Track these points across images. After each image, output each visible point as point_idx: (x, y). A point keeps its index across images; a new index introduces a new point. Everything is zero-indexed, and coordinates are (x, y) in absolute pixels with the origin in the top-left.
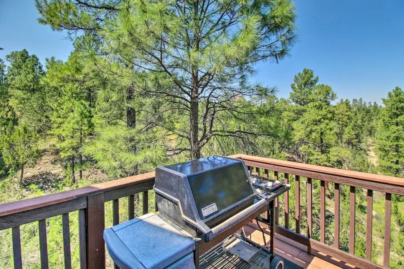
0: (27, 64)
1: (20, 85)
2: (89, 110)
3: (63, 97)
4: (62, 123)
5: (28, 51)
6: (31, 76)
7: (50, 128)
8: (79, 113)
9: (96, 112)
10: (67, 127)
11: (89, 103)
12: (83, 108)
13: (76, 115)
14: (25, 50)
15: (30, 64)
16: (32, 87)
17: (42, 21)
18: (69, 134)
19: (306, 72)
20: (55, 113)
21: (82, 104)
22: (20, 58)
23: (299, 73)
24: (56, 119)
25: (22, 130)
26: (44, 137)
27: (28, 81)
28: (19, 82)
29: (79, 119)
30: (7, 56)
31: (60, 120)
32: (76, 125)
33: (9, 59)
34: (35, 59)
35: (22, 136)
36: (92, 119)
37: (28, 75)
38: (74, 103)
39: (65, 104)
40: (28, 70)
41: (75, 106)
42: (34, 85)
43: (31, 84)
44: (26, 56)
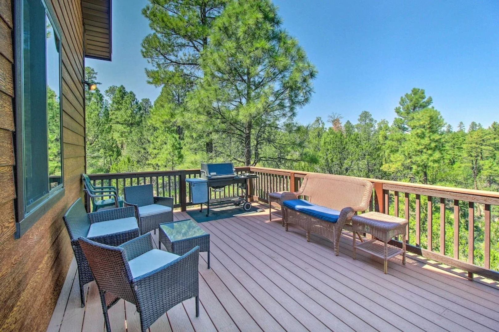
0: (126, 100)
1: (121, 120)
2: (179, 142)
3: (158, 131)
4: (158, 154)
5: (124, 86)
6: (129, 112)
7: (147, 159)
8: (171, 145)
9: (185, 144)
10: (162, 157)
11: (179, 136)
12: (174, 141)
13: (169, 147)
14: (122, 86)
15: (128, 101)
16: (130, 122)
17: (149, 82)
18: (163, 163)
19: (415, 92)
20: (152, 146)
21: (173, 137)
22: (118, 93)
23: (407, 94)
24: (152, 151)
25: (126, 160)
26: (142, 166)
27: (127, 116)
28: (120, 118)
29: (171, 150)
30: (106, 91)
31: (155, 151)
32: (169, 155)
33: (107, 94)
34: (132, 95)
35: (126, 165)
36: (182, 150)
37: (127, 111)
38: (167, 137)
39: (160, 137)
40: (127, 106)
41: (168, 139)
42: (132, 120)
43: (130, 118)
44: (123, 91)
